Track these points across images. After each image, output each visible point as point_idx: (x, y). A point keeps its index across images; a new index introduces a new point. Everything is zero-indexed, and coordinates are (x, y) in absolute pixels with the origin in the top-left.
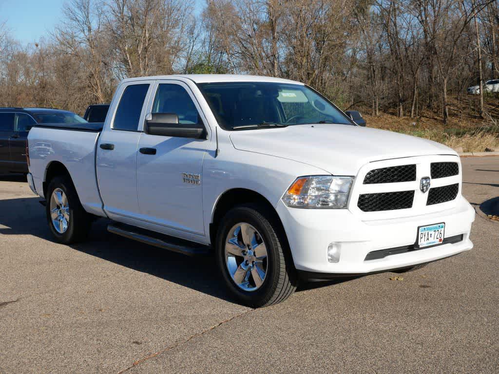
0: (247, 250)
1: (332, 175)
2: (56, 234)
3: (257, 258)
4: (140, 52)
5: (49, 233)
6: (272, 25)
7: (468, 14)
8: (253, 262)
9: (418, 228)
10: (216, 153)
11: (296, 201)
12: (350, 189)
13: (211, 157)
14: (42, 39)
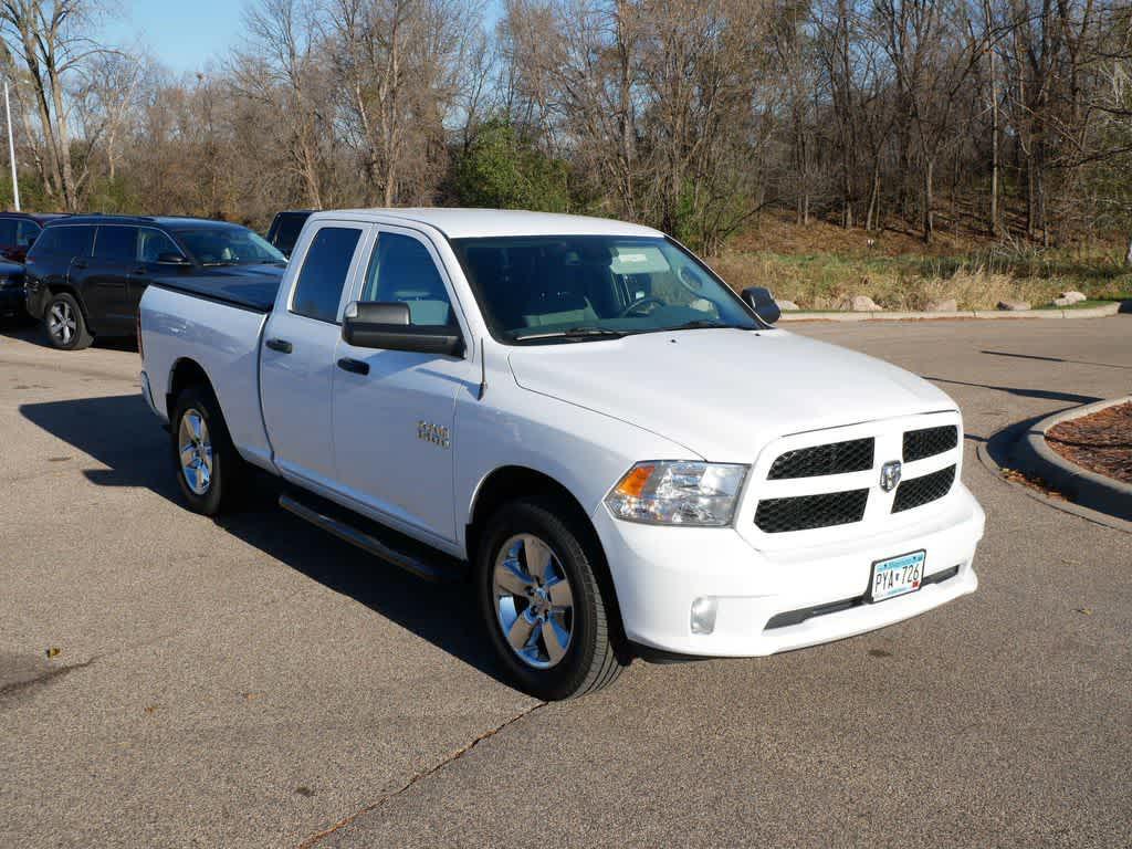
0: (536, 586)
1: (706, 461)
2: (187, 492)
3: (553, 607)
4: (382, 98)
5: (174, 488)
6: (622, 54)
7: (978, 44)
8: (546, 611)
9: (873, 565)
10: (480, 391)
11: (633, 506)
12: (740, 490)
13: (470, 398)
14: (209, 66)
